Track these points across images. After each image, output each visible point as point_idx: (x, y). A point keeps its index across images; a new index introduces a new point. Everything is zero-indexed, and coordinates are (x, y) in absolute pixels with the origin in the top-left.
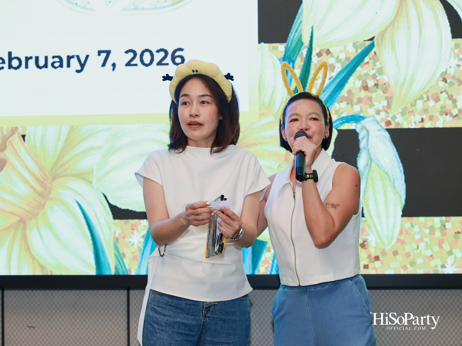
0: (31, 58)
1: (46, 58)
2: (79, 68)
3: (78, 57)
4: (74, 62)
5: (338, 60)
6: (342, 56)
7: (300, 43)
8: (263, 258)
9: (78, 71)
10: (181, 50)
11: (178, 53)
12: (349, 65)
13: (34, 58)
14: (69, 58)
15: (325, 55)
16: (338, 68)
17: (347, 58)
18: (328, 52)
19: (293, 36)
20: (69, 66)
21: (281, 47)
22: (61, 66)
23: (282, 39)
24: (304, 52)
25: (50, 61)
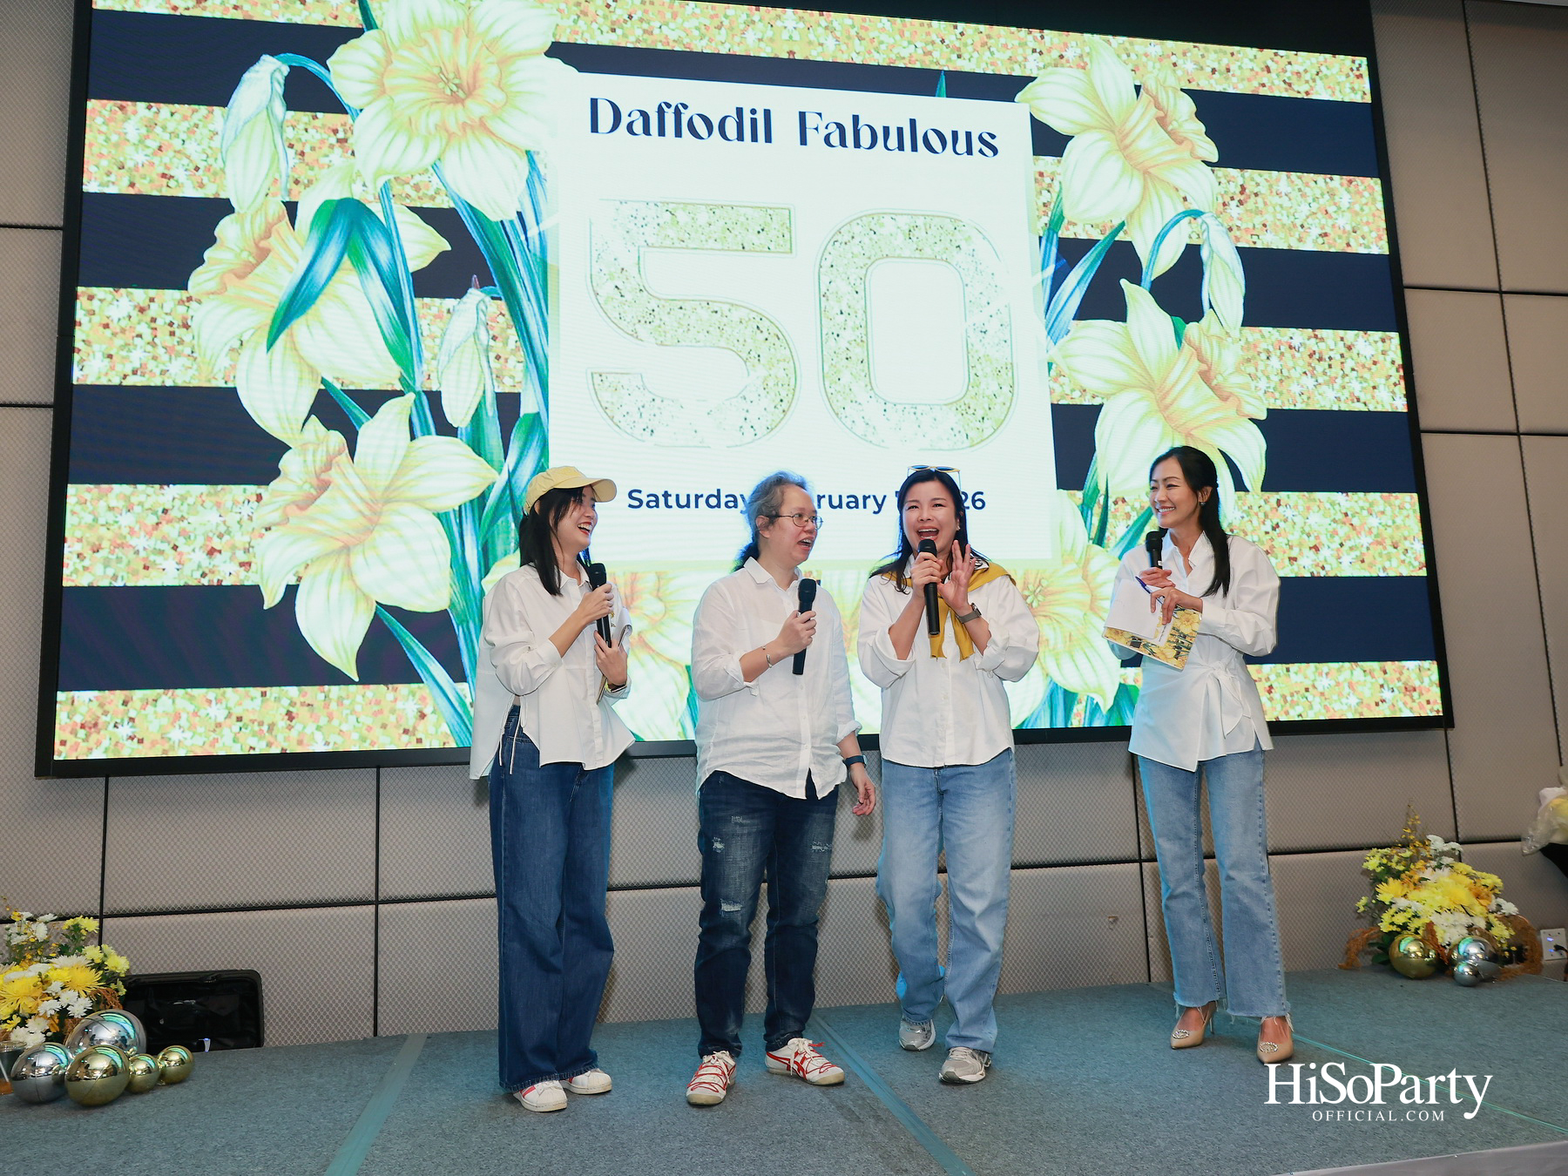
0: (824, 496)
1: (840, 497)
2: (877, 510)
3: (874, 497)
4: (870, 502)
5: (1133, 508)
6: (1137, 505)
7: (1096, 490)
8: (1075, 710)
9: (875, 513)
10: (982, 493)
11: (977, 497)
12: (1143, 515)
13: (827, 497)
14: (865, 498)
15: (1120, 503)
16: (1134, 517)
17: (1142, 507)
18: (1124, 501)
19: (1089, 483)
20: (865, 507)
21: (1079, 494)
22: (857, 507)
23: (1080, 487)
24: (1101, 499)
25: (845, 501)
